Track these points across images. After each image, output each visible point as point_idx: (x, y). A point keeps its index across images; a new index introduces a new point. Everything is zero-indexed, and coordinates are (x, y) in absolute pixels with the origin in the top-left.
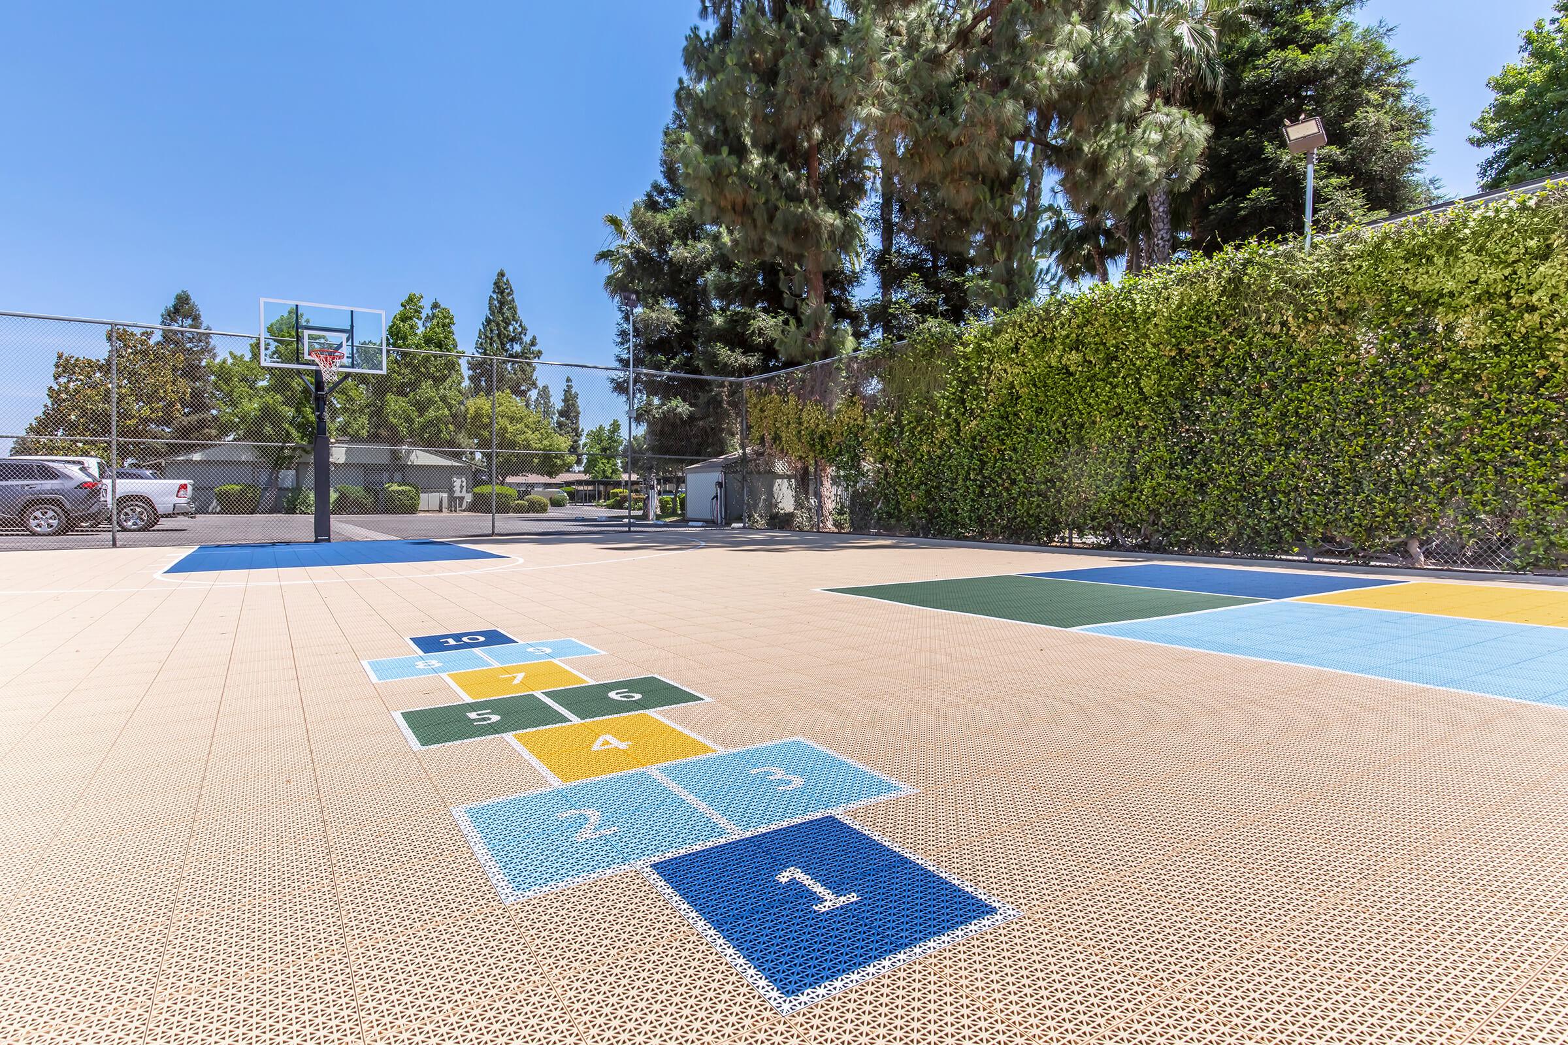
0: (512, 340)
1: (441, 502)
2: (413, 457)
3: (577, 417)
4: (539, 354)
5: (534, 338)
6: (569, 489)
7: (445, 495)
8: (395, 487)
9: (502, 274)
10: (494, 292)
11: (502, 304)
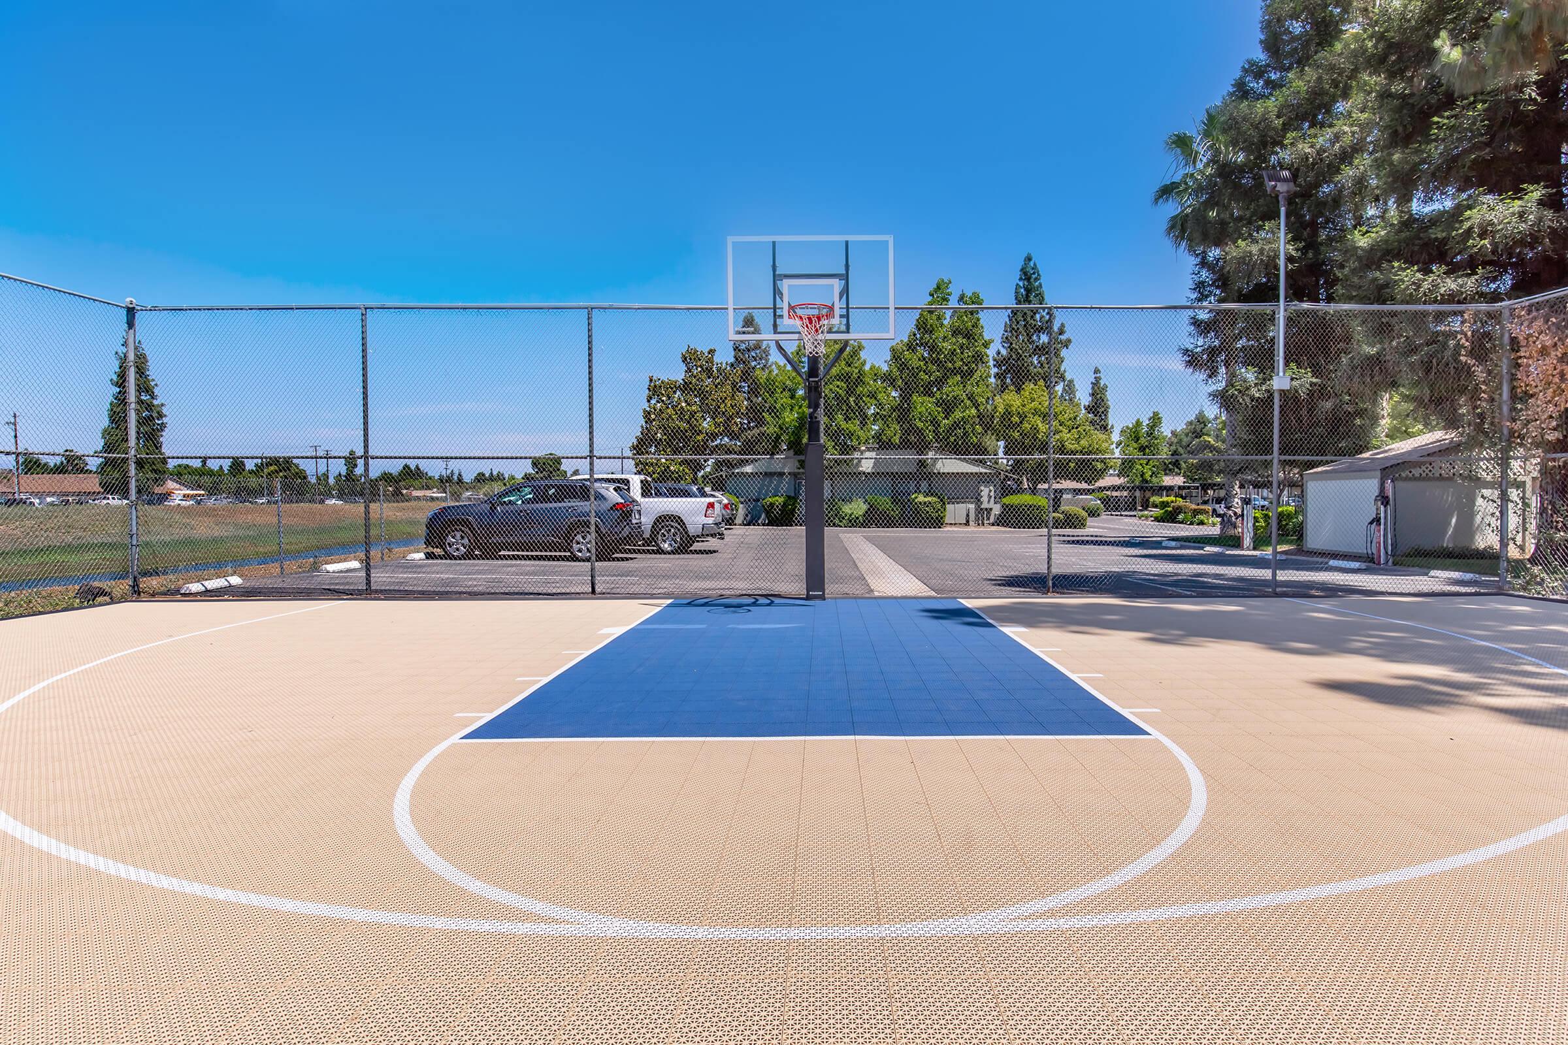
0: (1040, 330)
1: (968, 515)
2: (939, 465)
3: (1105, 412)
4: (1067, 344)
5: (1063, 325)
6: (1101, 495)
7: (972, 506)
8: (921, 498)
9: (1029, 259)
10: (1021, 279)
11: (1028, 291)
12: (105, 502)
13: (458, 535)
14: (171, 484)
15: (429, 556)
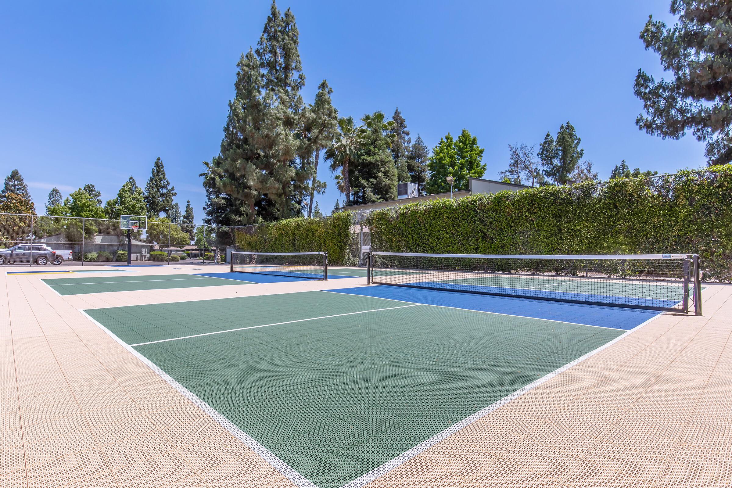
0: (163, 187)
1: (137, 257)
3: (192, 219)
4: (175, 194)
5: (173, 187)
6: (188, 252)
7: (139, 255)
8: (121, 252)
9: (159, 159)
10: (155, 166)
11: (158, 172)
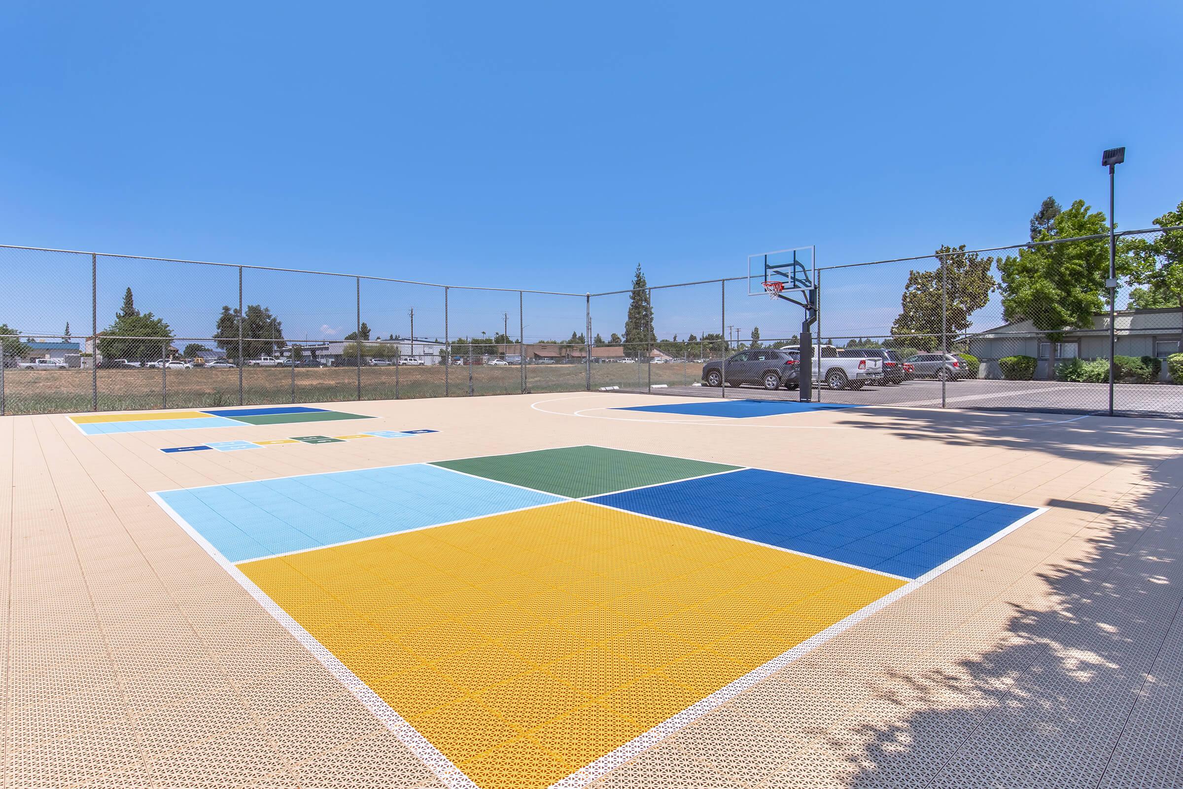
12: (624, 361)
13: (714, 375)
14: (656, 352)
15: (703, 385)
